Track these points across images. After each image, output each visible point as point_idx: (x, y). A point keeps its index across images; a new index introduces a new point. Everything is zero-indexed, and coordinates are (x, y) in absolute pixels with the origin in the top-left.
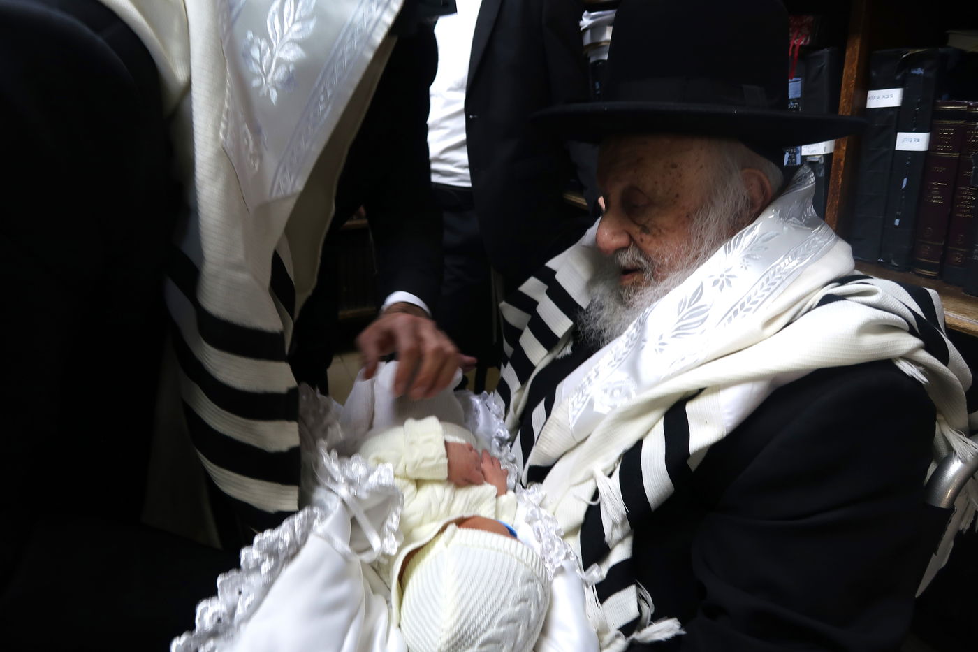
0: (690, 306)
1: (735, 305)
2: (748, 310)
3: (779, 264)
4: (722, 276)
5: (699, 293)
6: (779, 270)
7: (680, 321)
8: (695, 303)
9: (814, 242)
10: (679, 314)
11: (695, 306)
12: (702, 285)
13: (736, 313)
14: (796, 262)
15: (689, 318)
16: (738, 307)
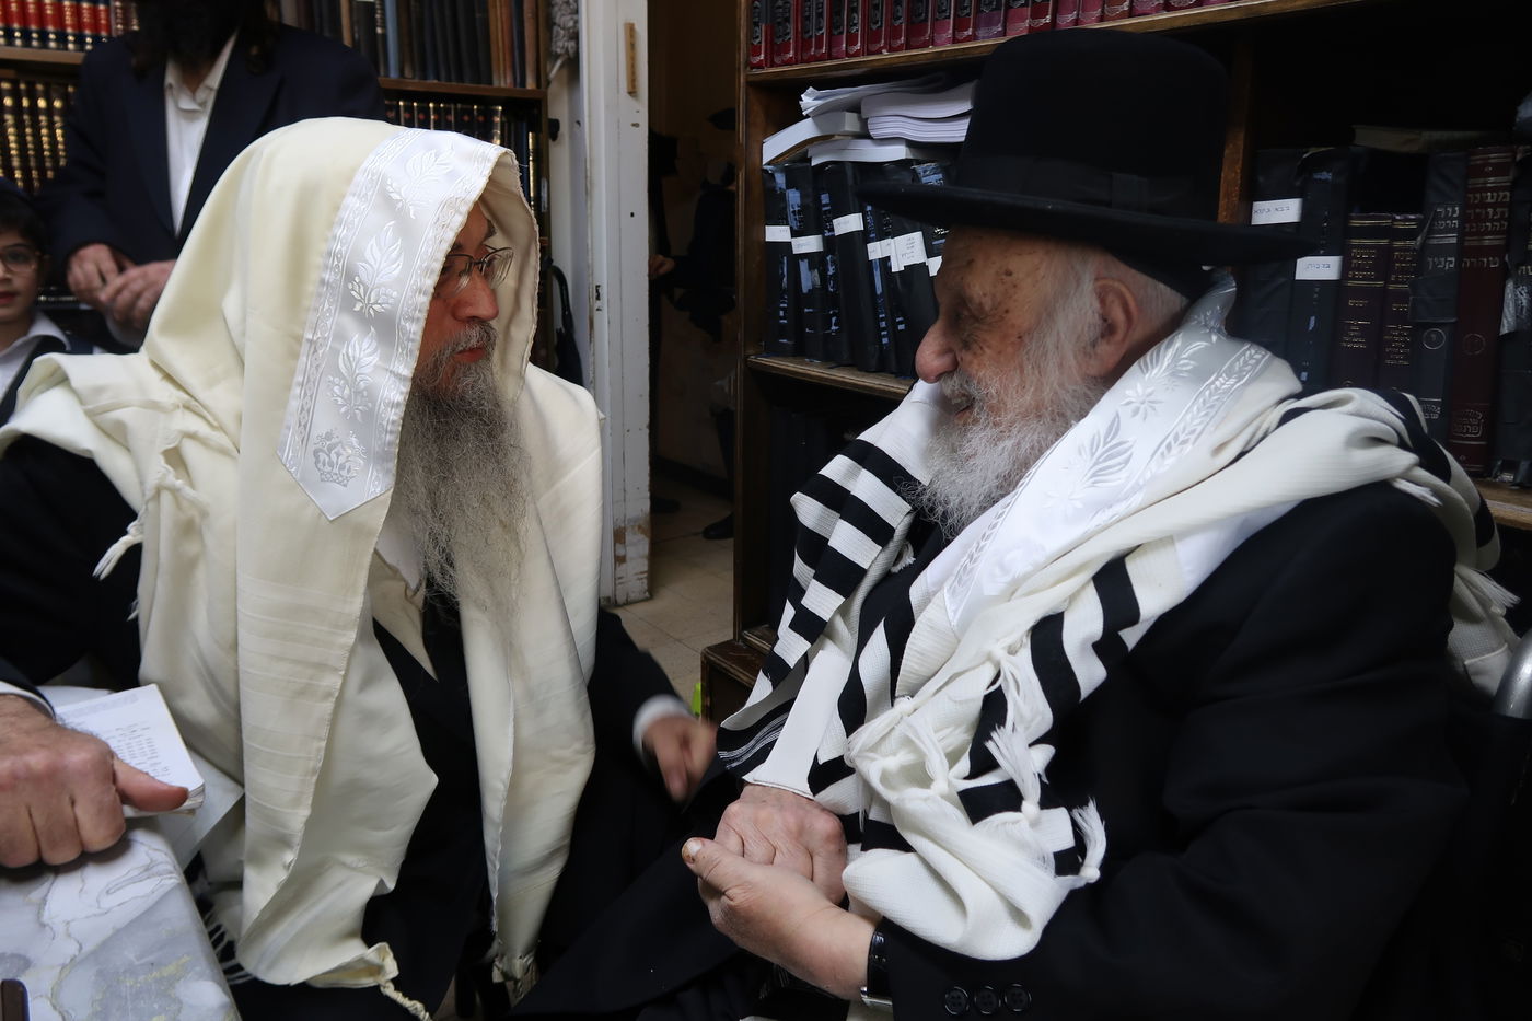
0: (1105, 444)
1: (1167, 437)
2: (1184, 442)
3: (1213, 383)
4: (1143, 403)
5: (1114, 427)
6: (1216, 388)
7: (1095, 464)
8: (1112, 439)
9: (1251, 357)
10: (1093, 454)
11: (1114, 442)
12: (1118, 415)
13: (1169, 447)
14: (1232, 381)
15: (1105, 460)
16: (1171, 438)
